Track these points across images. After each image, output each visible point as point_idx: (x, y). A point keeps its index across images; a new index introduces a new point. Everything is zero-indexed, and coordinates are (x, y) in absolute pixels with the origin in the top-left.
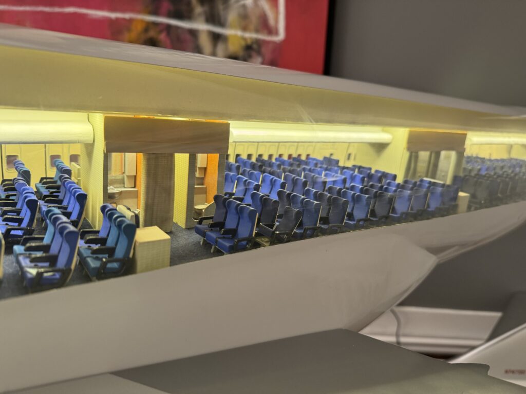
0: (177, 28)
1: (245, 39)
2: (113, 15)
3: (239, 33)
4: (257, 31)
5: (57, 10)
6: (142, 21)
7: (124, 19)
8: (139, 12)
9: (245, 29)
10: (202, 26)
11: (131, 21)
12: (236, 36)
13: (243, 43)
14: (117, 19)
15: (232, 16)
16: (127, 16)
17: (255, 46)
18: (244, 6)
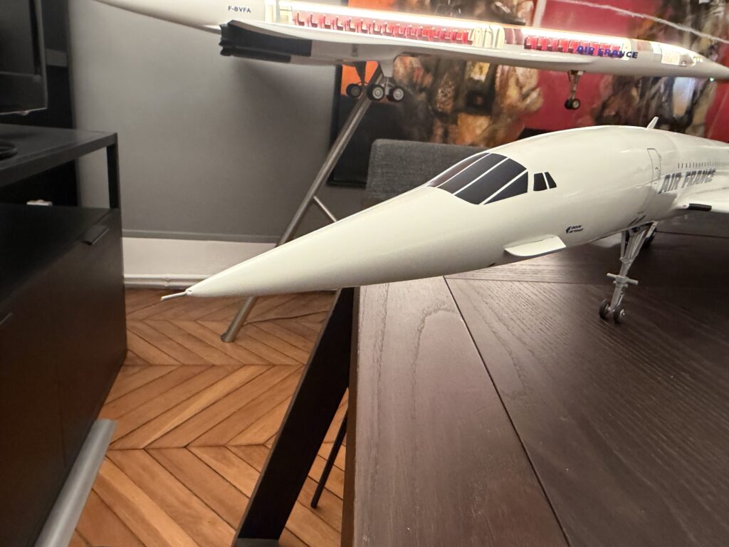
0: (672, 28)
1: (711, 41)
2: (633, 15)
3: (709, 36)
4: (720, 37)
5: (597, 6)
6: (652, 20)
7: (640, 18)
8: (652, 15)
9: (713, 34)
10: (688, 29)
11: (644, 20)
12: (706, 38)
13: (709, 44)
14: (636, 17)
15: (708, 25)
16: (642, 16)
17: (716, 47)
18: (718, 17)
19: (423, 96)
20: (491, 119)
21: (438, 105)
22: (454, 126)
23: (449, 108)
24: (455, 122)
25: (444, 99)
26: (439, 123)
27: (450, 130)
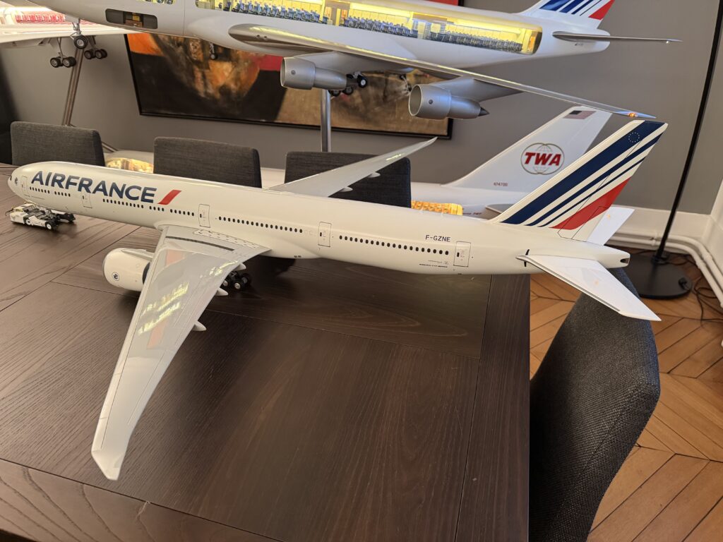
19: (181, 49)
20: (233, 64)
21: (193, 55)
22: (208, 71)
23: (200, 57)
24: (208, 68)
25: (195, 50)
26: (197, 69)
27: (206, 74)
